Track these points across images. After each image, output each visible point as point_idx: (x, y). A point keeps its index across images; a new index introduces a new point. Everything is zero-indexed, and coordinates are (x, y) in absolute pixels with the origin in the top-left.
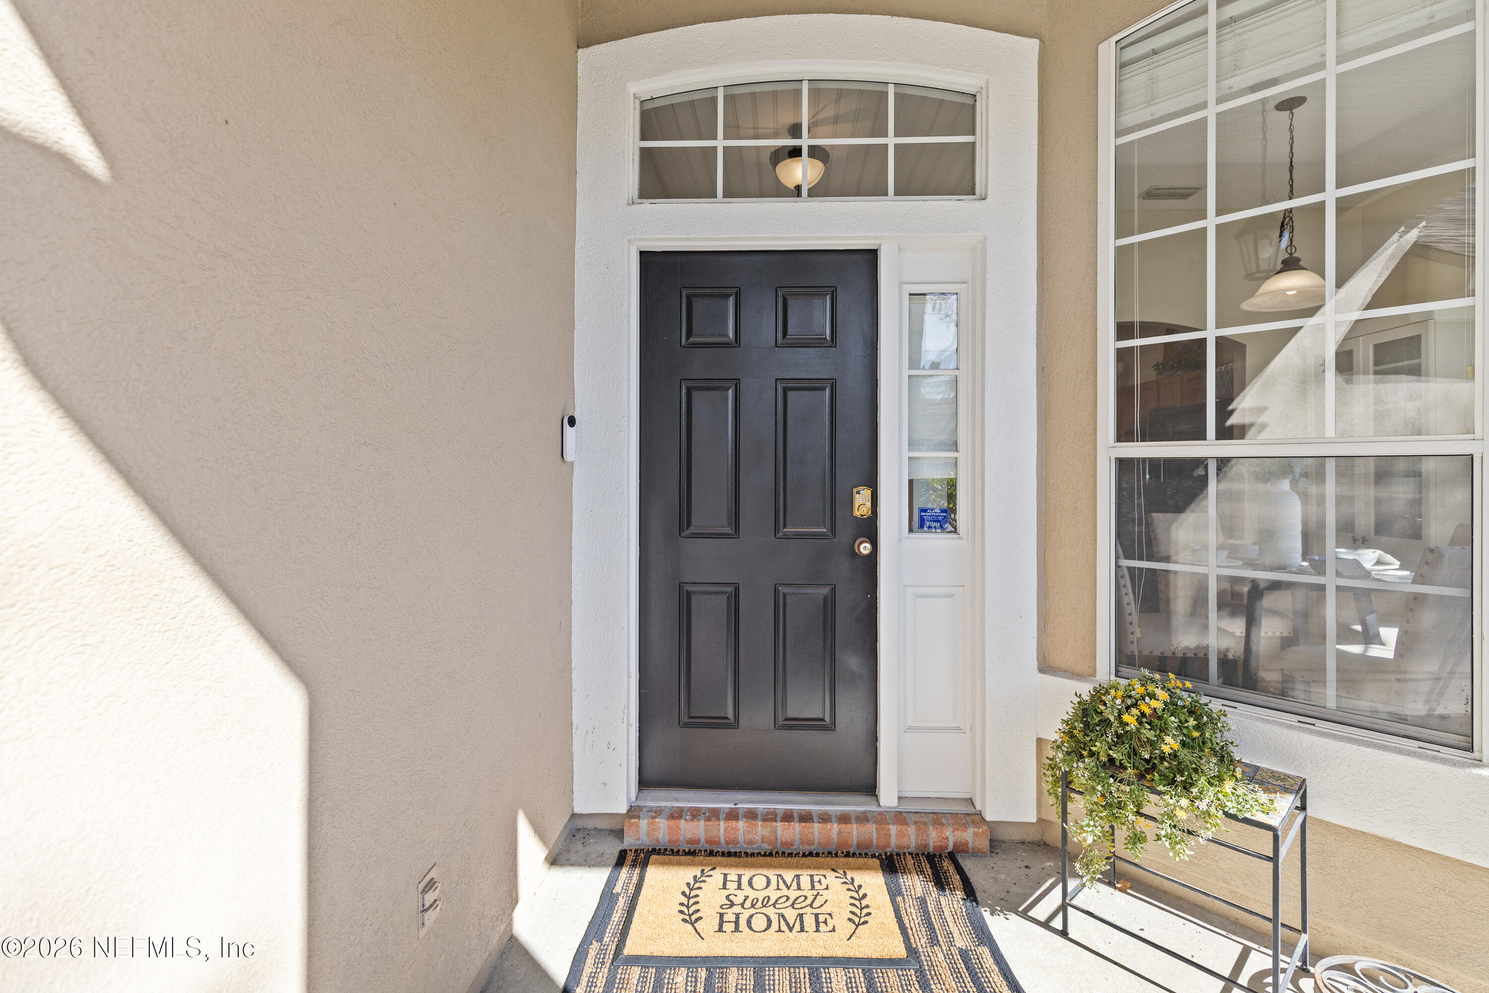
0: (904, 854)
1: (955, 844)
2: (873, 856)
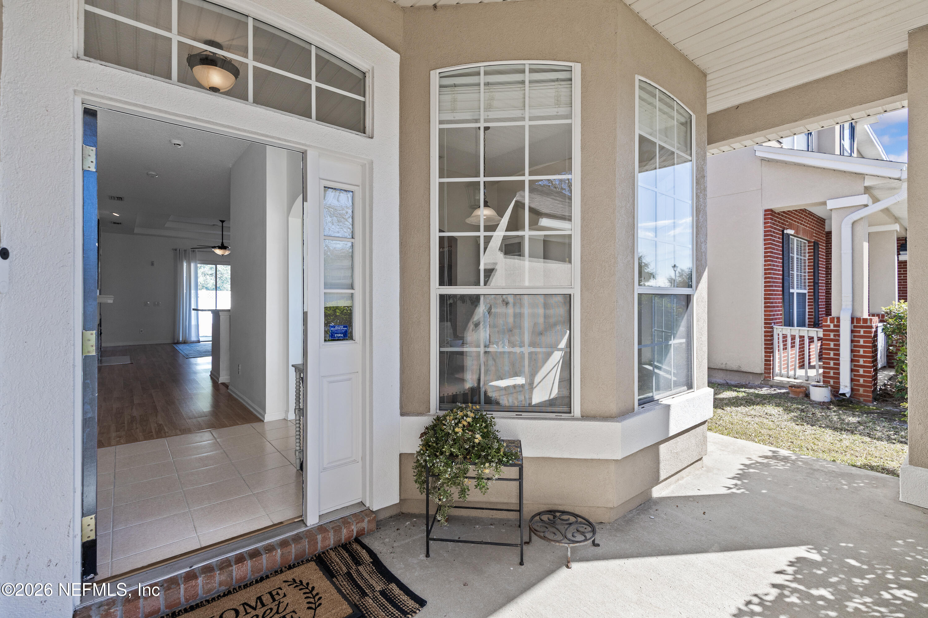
0: (327, 551)
1: (357, 532)
2: (308, 561)
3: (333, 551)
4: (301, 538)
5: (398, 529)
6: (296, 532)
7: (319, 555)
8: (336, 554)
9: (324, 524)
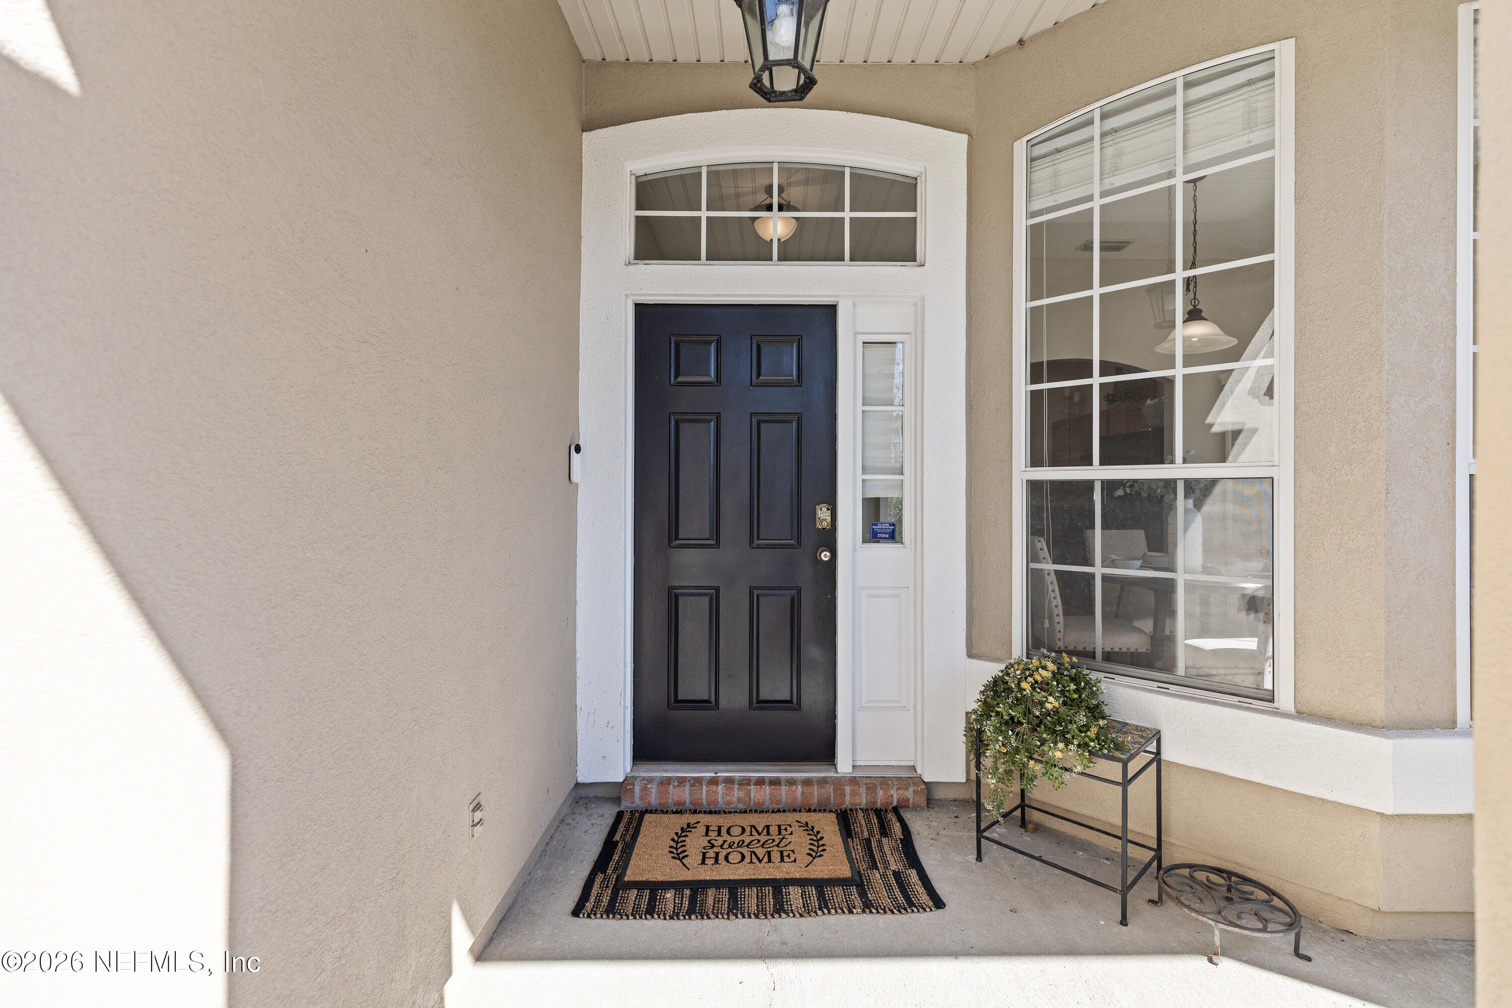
0: (856, 809)
1: (898, 801)
2: (831, 811)
3: (863, 812)
4: (826, 782)
5: (956, 817)
6: (824, 775)
7: (846, 810)
8: (864, 816)
9: (859, 777)
